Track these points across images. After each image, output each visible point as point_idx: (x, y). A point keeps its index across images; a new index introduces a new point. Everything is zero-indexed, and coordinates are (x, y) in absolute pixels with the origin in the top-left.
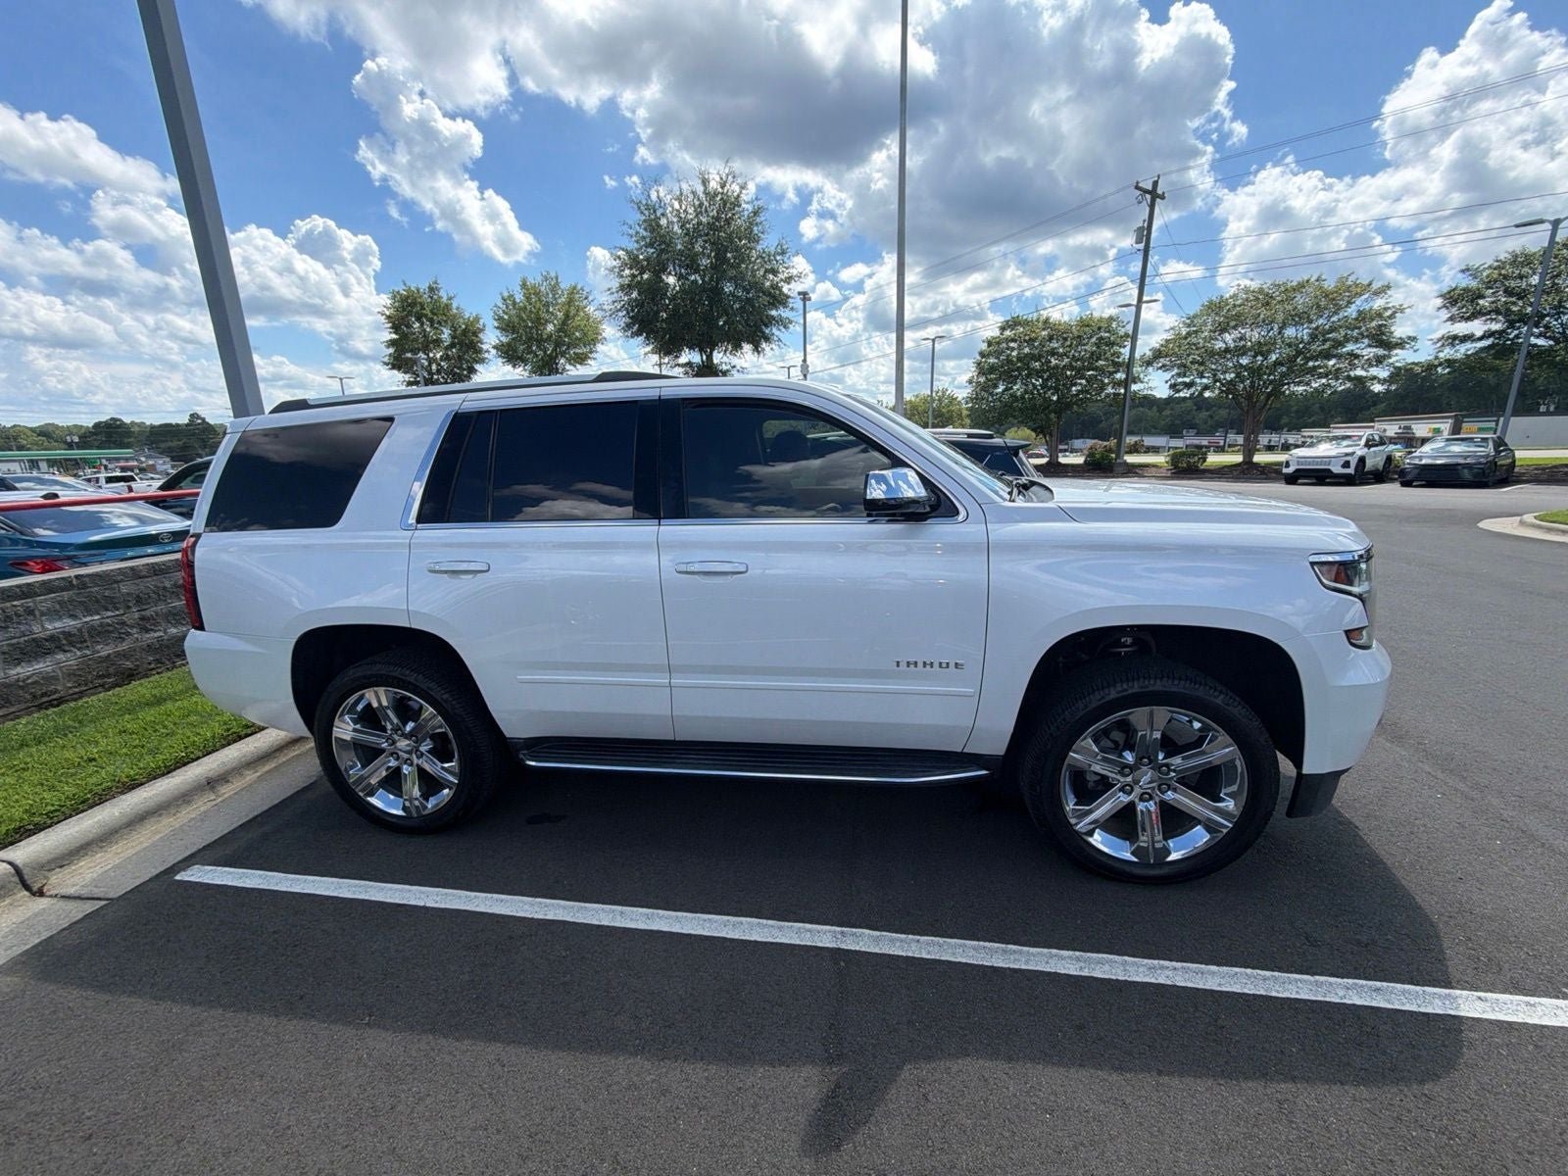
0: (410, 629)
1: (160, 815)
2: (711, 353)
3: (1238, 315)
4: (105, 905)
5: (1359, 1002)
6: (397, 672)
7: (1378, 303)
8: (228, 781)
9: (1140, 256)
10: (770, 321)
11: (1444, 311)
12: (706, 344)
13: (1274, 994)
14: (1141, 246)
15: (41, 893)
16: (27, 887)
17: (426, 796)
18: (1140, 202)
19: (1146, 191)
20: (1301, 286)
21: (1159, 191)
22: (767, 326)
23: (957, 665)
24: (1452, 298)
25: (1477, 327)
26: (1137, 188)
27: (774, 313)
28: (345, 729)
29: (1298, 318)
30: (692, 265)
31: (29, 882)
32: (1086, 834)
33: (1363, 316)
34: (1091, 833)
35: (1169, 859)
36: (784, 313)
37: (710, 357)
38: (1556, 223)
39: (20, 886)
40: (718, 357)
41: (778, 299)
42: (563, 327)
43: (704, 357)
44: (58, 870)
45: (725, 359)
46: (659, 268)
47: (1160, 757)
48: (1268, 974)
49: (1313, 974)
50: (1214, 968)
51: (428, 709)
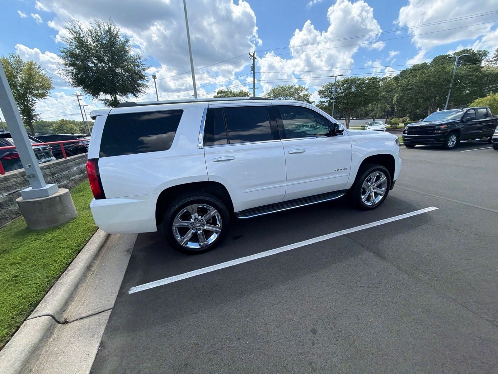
0: (209, 181)
2: (116, 96)
3: (279, 94)
6: (201, 198)
7: (306, 93)
9: (253, 74)
10: (139, 85)
11: (319, 95)
12: (112, 92)
14: (253, 72)
15: (66, 322)
16: (59, 323)
18: (251, 59)
19: (252, 56)
20: (292, 87)
21: (255, 57)
22: (138, 87)
23: (346, 169)
24: (320, 92)
25: (323, 100)
26: (250, 55)
27: (140, 82)
28: (178, 223)
29: (292, 95)
31: (58, 320)
32: (364, 202)
33: (304, 95)
35: (376, 203)
36: (144, 82)
37: (115, 98)
38: (336, 77)
39: (56, 323)
40: (118, 97)
41: (142, 77)
42: (28, 81)
43: (113, 98)
45: (122, 99)
47: (374, 183)
48: (401, 215)
50: (394, 217)
51: (211, 208)
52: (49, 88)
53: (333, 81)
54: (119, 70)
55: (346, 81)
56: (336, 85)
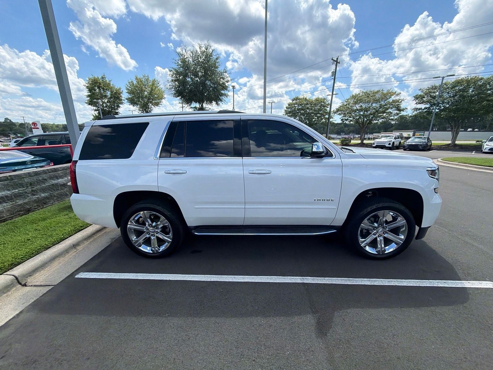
0: (158, 192)
1: (60, 257)
2: (203, 104)
3: (361, 99)
4: (53, 287)
5: (442, 286)
6: (152, 206)
7: (397, 98)
8: (79, 245)
9: (333, 79)
10: (222, 95)
11: (414, 101)
12: (201, 101)
13: (421, 286)
14: (333, 77)
15: (25, 285)
16: (20, 284)
17: (159, 246)
18: (333, 64)
19: (335, 61)
20: (378, 92)
21: (338, 61)
22: (221, 96)
23: (332, 200)
24: (416, 98)
25: (423, 106)
26: (332, 59)
27: (223, 92)
28: (131, 225)
29: (377, 101)
30: (196, 75)
31: (20, 282)
32: (364, 247)
33: (394, 101)
34: (365, 247)
35: (386, 252)
36: (226, 92)
38: (443, 78)
39: (18, 284)
40: (204, 105)
41: (225, 88)
42: (151, 93)
43: (200, 105)
44: (29, 277)
45: (207, 106)
46: (186, 76)
47: (384, 225)
48: (418, 280)
49: (428, 280)
50: (404, 280)
51: (162, 218)
52: (162, 98)
53: (438, 83)
54: (208, 83)
55: (458, 83)
56: (442, 88)
